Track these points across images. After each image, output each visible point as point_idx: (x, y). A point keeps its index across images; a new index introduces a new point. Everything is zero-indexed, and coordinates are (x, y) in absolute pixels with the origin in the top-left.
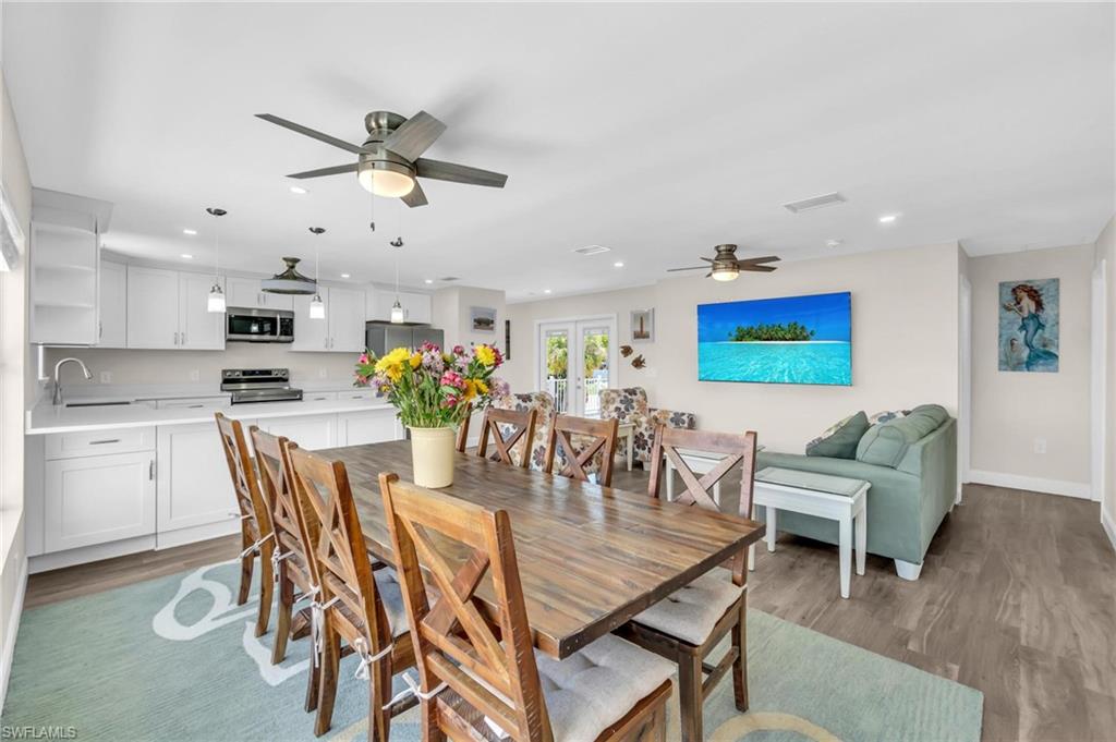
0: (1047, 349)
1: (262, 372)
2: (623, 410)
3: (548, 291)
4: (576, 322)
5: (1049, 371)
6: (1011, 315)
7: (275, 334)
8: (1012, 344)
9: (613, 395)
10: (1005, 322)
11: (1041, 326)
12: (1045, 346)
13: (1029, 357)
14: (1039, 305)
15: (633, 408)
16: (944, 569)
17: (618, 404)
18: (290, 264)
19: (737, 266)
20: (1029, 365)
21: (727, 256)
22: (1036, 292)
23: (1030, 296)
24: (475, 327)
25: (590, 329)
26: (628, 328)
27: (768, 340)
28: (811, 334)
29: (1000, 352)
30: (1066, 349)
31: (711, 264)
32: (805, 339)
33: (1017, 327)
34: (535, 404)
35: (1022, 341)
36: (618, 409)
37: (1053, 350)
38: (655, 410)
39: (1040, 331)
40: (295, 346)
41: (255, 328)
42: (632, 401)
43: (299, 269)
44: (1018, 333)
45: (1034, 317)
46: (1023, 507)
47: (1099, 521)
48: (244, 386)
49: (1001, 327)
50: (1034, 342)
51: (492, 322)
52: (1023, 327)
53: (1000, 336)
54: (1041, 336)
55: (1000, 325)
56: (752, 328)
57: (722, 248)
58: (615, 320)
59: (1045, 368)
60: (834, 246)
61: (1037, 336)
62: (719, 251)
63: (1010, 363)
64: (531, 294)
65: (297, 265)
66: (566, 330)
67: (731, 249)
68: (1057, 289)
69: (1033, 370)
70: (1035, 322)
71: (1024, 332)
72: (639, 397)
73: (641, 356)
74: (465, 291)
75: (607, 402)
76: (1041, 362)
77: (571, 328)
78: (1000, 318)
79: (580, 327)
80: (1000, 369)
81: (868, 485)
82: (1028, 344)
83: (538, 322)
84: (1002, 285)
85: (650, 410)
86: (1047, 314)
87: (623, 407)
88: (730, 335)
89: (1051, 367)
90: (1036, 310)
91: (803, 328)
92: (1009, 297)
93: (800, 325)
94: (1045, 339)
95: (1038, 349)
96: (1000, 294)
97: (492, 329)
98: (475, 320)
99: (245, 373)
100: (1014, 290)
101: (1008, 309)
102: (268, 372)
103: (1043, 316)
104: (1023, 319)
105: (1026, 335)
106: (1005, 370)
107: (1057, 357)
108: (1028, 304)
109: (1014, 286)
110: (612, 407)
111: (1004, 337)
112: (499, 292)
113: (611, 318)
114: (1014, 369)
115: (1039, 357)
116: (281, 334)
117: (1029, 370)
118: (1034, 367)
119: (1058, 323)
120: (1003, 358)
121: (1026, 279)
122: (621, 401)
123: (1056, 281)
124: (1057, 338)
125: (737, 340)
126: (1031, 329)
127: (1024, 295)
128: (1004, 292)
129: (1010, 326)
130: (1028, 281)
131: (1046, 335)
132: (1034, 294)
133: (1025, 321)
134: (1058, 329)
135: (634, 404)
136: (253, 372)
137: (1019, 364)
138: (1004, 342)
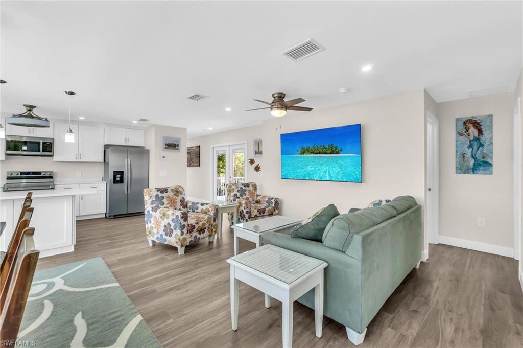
0: (485, 160)
1: (34, 173)
2: (238, 196)
3: (211, 129)
4: (230, 146)
5: (487, 174)
6: (463, 138)
7: (39, 151)
8: (464, 157)
9: (233, 187)
10: (459, 143)
11: (481, 145)
12: (484, 158)
13: (474, 165)
14: (480, 132)
15: (245, 195)
16: (389, 329)
17: (236, 192)
18: (29, 108)
19: (286, 107)
20: (474, 170)
21: (280, 101)
22: (478, 123)
23: (475, 127)
24: (166, 148)
25: (236, 149)
26: (253, 148)
27: (317, 154)
28: (341, 150)
29: (456, 162)
30: (497, 160)
31: (270, 106)
32: (337, 153)
33: (466, 146)
34: (170, 194)
35: (470, 154)
36: (235, 195)
37: (489, 161)
38: (260, 196)
39: (481, 148)
40: (55, 158)
41: (25, 148)
42: (245, 190)
43: (35, 112)
44: (467, 150)
45: (477, 139)
46: (467, 265)
47: (518, 278)
48: (24, 181)
49: (457, 146)
50: (477, 156)
51: (178, 145)
52: (471, 146)
53: (456, 152)
54: (482, 152)
55: (456, 145)
56: (309, 147)
57: (275, 96)
58: (247, 144)
59: (484, 172)
60: (345, 93)
61: (479, 152)
62: (274, 97)
63: (462, 169)
64: (203, 130)
65: (34, 110)
66: (225, 150)
67: (281, 97)
68: (492, 121)
69: (477, 174)
70: (478, 142)
71: (471, 149)
72: (251, 188)
73: (258, 165)
74: (158, 127)
75: (230, 191)
76: (482, 168)
77: (227, 148)
78: (457, 141)
79: (232, 148)
80: (456, 173)
81: (325, 265)
82: (473, 157)
83: (212, 146)
84: (457, 120)
85: (257, 196)
86: (485, 137)
87: (238, 194)
88: (298, 151)
89: (488, 171)
90: (479, 135)
91: (336, 147)
92: (462, 128)
93: (334, 146)
94: (484, 153)
95: (480, 160)
96: (456, 125)
97: (178, 149)
98: (166, 144)
99: (22, 173)
100: (464, 123)
101: (461, 135)
102: (39, 173)
103: (482, 138)
104: (470, 141)
105: (472, 151)
106: (460, 173)
107: (491, 165)
108: (473, 132)
109: (464, 120)
110: (232, 194)
111: (459, 153)
112: (183, 129)
113: (245, 144)
114: (465, 173)
115: (480, 165)
116: (43, 151)
117: (474, 173)
118: (477, 171)
119: (492, 143)
120: (459, 166)
121: (472, 116)
122: (238, 191)
123: (491, 116)
124: (492, 153)
125: (301, 154)
126: (475, 147)
127: (471, 126)
128: (459, 124)
129: (462, 145)
130: (473, 117)
131: (485, 151)
132: (477, 125)
133: (472, 142)
134: (492, 146)
135: (247, 192)
136: (28, 173)
137: (468, 169)
138: (459, 155)
